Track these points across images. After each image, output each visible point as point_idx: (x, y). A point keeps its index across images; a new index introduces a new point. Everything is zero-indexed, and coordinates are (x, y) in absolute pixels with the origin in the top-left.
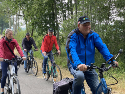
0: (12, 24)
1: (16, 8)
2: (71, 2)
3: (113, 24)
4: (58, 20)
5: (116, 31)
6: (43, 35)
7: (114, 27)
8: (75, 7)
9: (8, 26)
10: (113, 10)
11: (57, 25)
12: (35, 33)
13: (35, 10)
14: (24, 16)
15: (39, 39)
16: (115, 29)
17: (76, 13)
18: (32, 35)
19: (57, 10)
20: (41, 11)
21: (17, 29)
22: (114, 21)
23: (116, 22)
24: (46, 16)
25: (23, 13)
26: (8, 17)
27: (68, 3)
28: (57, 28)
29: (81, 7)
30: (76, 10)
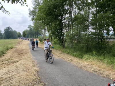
0: (42, 34)
1: (44, 26)
2: (70, 23)
3: (90, 33)
4: (64, 31)
5: (92, 36)
6: (57, 38)
7: (91, 34)
8: (71, 26)
9: (40, 34)
10: (90, 26)
11: (63, 34)
12: (53, 38)
13: (53, 27)
14: (48, 30)
15: (55, 41)
16: (91, 36)
17: (72, 28)
18: (51, 38)
19: (63, 27)
20: (55, 27)
21: (45, 36)
22: (90, 32)
23: (92, 32)
24: (58, 30)
25: (48, 28)
26: (40, 31)
27: (68, 24)
28: (63, 35)
29: (74, 25)
30: (72, 27)
